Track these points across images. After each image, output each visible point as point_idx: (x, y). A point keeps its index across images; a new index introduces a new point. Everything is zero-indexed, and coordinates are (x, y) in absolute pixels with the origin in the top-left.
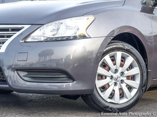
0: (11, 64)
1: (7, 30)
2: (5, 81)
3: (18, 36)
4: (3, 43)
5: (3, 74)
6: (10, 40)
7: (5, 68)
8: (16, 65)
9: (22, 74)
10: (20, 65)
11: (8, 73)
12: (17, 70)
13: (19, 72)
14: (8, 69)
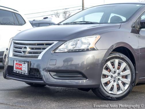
0: (45, 67)
1: (43, 44)
2: (41, 79)
3: (50, 49)
4: (40, 53)
5: (40, 74)
6: (45, 51)
7: (41, 70)
8: (48, 68)
9: (53, 74)
10: (50, 68)
11: (43, 73)
12: (49, 71)
13: (51, 73)
14: (43, 70)
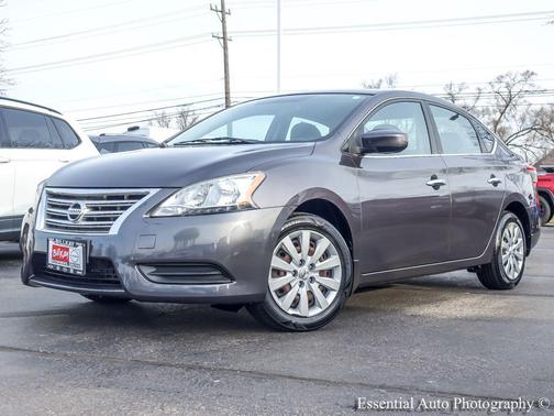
0: (129, 253)
1: (121, 197)
2: (118, 284)
3: (140, 207)
4: (115, 219)
5: (114, 272)
6: (126, 214)
7: (118, 261)
8: (137, 255)
9: (147, 270)
10: (142, 255)
11: (123, 269)
12: (138, 264)
13: (142, 268)
14: (123, 262)
